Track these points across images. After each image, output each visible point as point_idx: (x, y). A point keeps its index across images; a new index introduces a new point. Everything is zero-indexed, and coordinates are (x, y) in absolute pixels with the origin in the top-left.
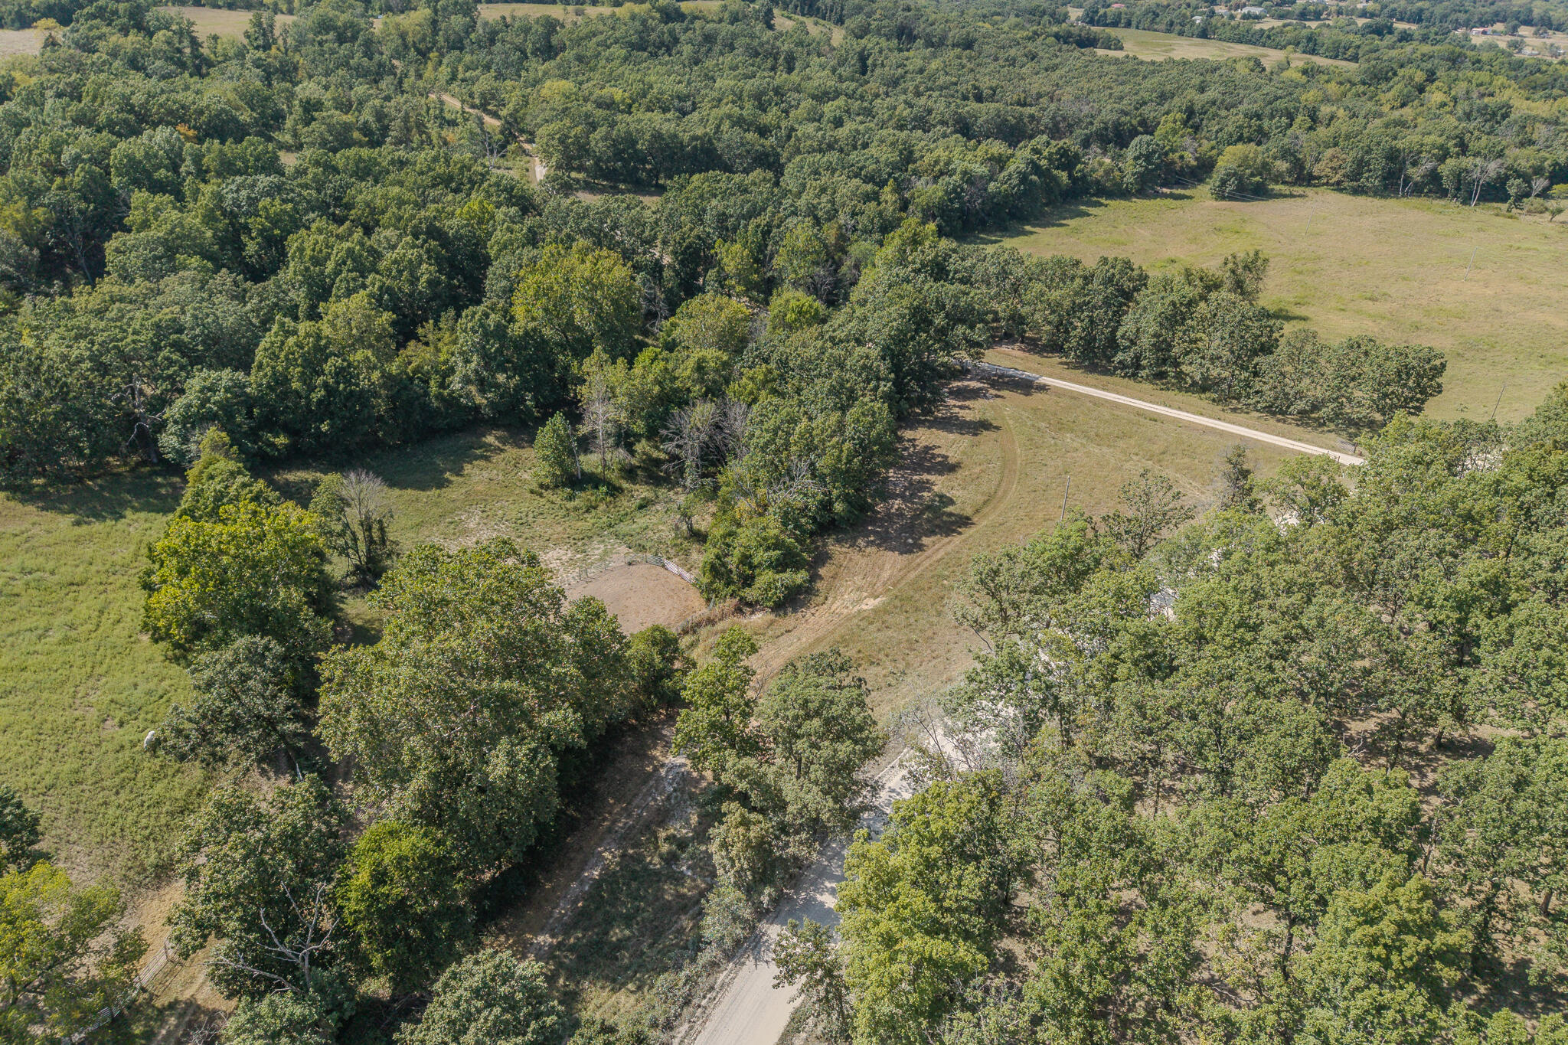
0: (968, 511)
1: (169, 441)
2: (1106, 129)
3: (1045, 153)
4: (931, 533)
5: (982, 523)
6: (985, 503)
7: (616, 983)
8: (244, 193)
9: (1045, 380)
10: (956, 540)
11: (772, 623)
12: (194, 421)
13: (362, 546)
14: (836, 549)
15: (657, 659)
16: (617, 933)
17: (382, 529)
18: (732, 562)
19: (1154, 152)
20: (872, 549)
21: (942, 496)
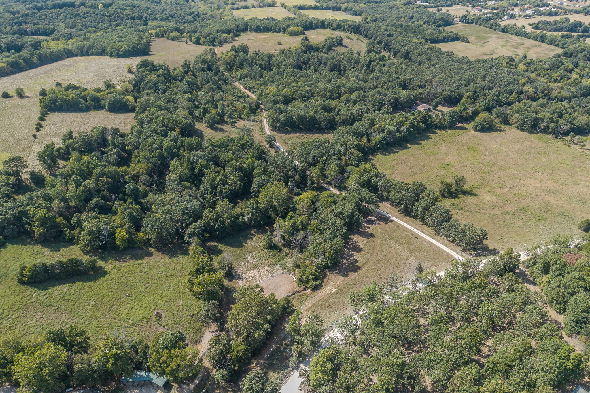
0: (361, 266)
1: (186, 238)
2: (446, 97)
3: (417, 120)
4: (351, 271)
5: (363, 269)
6: (365, 263)
7: (274, 371)
8: (195, 158)
9: (393, 218)
10: (356, 274)
11: (311, 293)
12: (192, 235)
13: (227, 269)
14: (328, 274)
15: (286, 305)
16: (275, 362)
17: (231, 265)
18: (304, 277)
19: (455, 115)
20: (336, 275)
21: (356, 260)
